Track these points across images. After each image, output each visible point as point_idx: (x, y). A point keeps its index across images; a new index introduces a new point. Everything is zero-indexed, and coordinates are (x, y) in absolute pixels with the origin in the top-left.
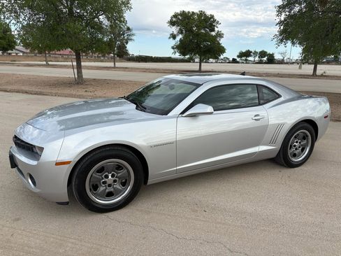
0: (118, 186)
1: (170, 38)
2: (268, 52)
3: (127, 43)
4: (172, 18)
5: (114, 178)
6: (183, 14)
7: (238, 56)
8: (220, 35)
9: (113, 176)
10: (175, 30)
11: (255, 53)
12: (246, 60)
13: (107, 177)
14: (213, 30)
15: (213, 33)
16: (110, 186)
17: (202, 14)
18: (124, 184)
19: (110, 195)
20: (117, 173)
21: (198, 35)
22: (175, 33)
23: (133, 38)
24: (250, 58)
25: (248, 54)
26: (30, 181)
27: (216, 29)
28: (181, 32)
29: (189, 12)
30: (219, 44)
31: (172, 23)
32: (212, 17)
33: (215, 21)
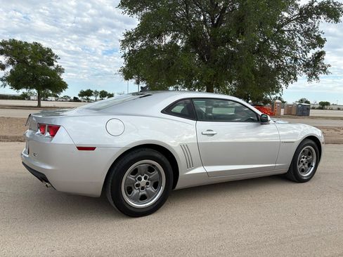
2: (108, 92)
7: (79, 95)
8: (60, 70)
11: (96, 92)
12: (88, 99)
14: (53, 65)
15: (52, 68)
17: (36, 45)
21: (34, 67)
24: (91, 98)
25: (89, 93)
27: (55, 63)
28: (11, 62)
29: (21, 42)
30: (59, 78)
32: (49, 50)
33: (53, 55)
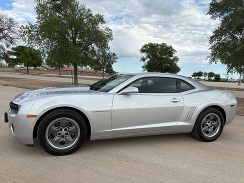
0: (69, 138)
1: (141, 61)
2: (215, 73)
3: (112, 63)
4: (143, 47)
5: (66, 132)
6: (151, 45)
7: (193, 76)
8: (176, 59)
9: (65, 130)
10: (144, 55)
11: (205, 74)
12: (199, 78)
13: (61, 130)
14: (172, 56)
15: (172, 58)
16: (63, 136)
17: (163, 45)
18: (73, 137)
19: (63, 143)
20: (69, 128)
21: (160, 59)
22: (145, 57)
23: (117, 60)
24: (202, 78)
25: (200, 74)
26: (12, 128)
27: (174, 55)
28: (148, 57)
29: (155, 44)
30: (176, 65)
31: (143, 51)
32: (171, 47)
33: (173, 50)
